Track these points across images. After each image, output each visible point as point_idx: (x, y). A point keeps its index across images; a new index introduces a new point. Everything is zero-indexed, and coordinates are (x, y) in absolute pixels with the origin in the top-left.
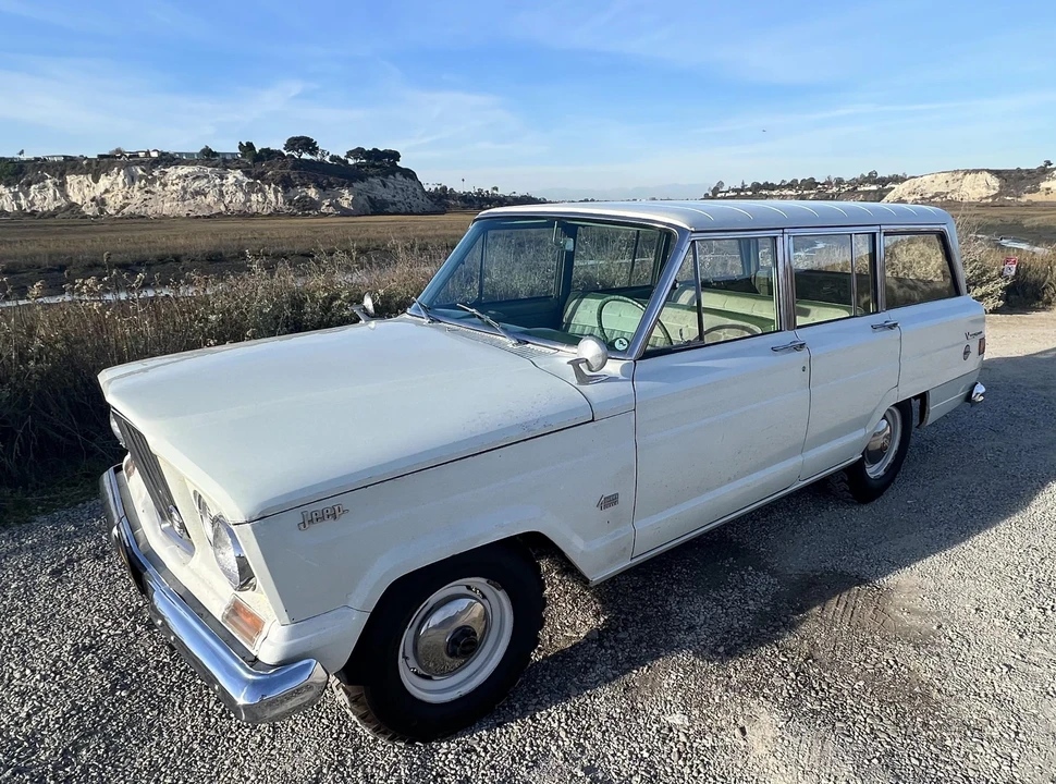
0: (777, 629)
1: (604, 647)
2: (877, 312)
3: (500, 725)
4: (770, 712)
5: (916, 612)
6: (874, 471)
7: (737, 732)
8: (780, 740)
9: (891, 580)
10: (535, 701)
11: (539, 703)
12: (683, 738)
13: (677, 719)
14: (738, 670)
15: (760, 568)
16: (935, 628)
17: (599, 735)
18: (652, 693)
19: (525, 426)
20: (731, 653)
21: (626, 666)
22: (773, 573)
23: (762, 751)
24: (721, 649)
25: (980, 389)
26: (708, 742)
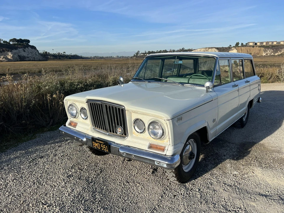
0: (244, 153)
1: (207, 161)
2: (244, 78)
3: (196, 179)
4: (257, 168)
5: (273, 147)
6: (244, 119)
7: (252, 173)
8: (263, 172)
9: (261, 142)
10: (200, 173)
11: (201, 174)
12: (240, 176)
13: (235, 173)
14: (242, 162)
15: (229, 143)
16: (279, 149)
17: (221, 178)
18: (226, 168)
19: (204, 101)
20: (237, 159)
21: (216, 164)
22: (233, 144)
23: (260, 175)
24: (235, 158)
25: (261, 99)
26: (246, 176)
